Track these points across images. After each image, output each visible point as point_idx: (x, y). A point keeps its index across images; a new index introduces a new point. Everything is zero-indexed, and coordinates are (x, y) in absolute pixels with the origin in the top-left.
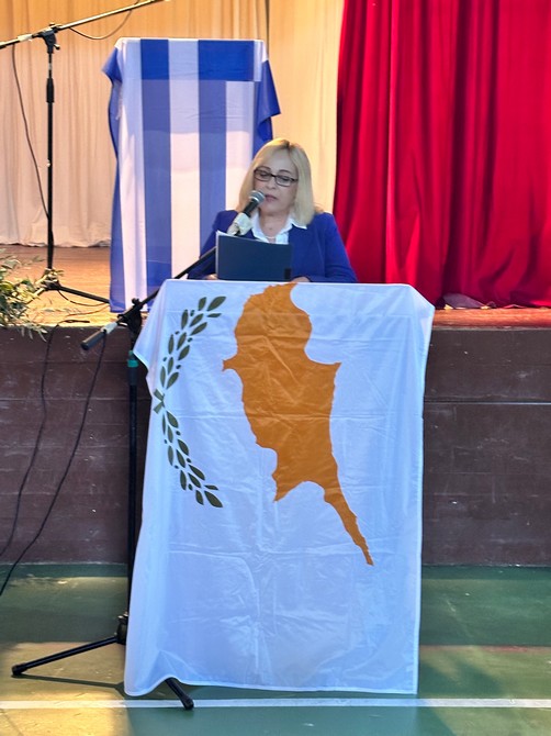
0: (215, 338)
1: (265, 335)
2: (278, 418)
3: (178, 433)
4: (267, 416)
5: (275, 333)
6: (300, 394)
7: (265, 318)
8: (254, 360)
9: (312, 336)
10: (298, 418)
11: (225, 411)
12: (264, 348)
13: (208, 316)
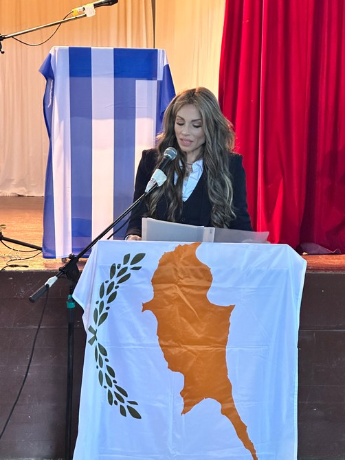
0: (137, 286)
1: (176, 283)
2: (186, 348)
3: (107, 360)
4: (177, 347)
5: (183, 282)
6: (202, 330)
7: (175, 270)
8: (167, 303)
9: (213, 285)
10: (201, 348)
11: (144, 342)
12: (175, 293)
13: (132, 269)
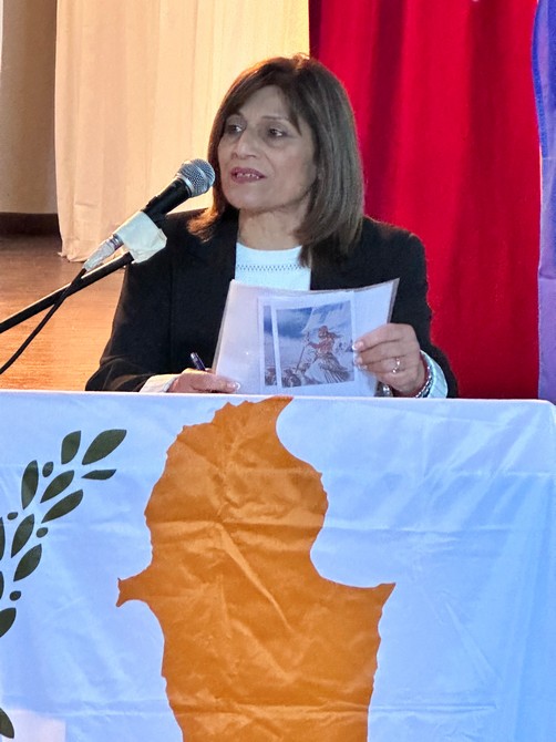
0: (99, 528)
1: (219, 520)
2: (249, 714)
7: (217, 479)
8: (190, 577)
9: (328, 523)
10: (294, 713)
11: (124, 698)
12: (214, 549)
13: (86, 477)
